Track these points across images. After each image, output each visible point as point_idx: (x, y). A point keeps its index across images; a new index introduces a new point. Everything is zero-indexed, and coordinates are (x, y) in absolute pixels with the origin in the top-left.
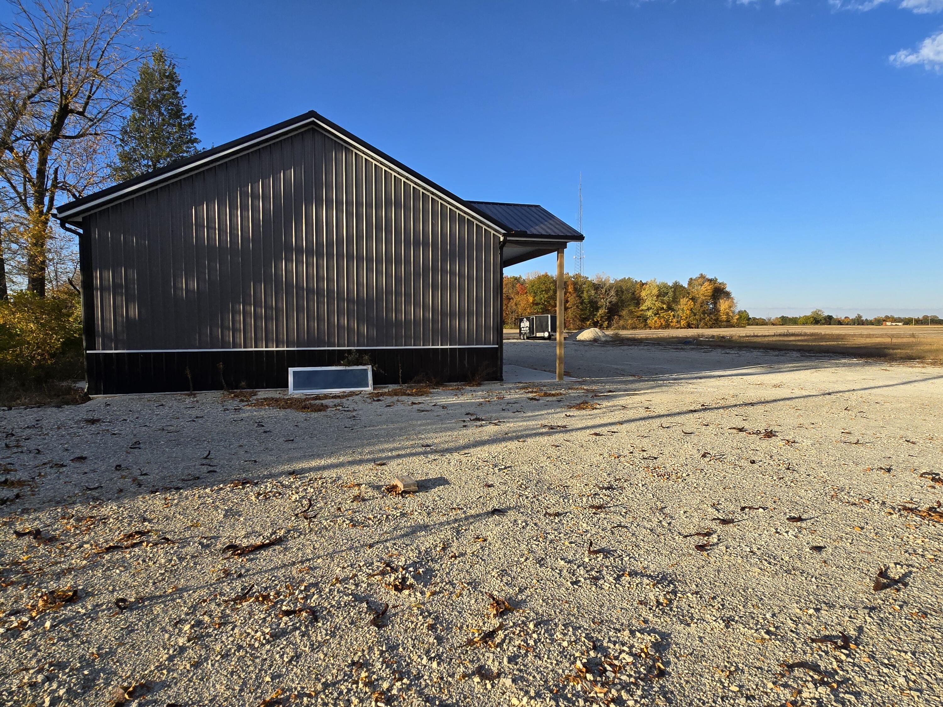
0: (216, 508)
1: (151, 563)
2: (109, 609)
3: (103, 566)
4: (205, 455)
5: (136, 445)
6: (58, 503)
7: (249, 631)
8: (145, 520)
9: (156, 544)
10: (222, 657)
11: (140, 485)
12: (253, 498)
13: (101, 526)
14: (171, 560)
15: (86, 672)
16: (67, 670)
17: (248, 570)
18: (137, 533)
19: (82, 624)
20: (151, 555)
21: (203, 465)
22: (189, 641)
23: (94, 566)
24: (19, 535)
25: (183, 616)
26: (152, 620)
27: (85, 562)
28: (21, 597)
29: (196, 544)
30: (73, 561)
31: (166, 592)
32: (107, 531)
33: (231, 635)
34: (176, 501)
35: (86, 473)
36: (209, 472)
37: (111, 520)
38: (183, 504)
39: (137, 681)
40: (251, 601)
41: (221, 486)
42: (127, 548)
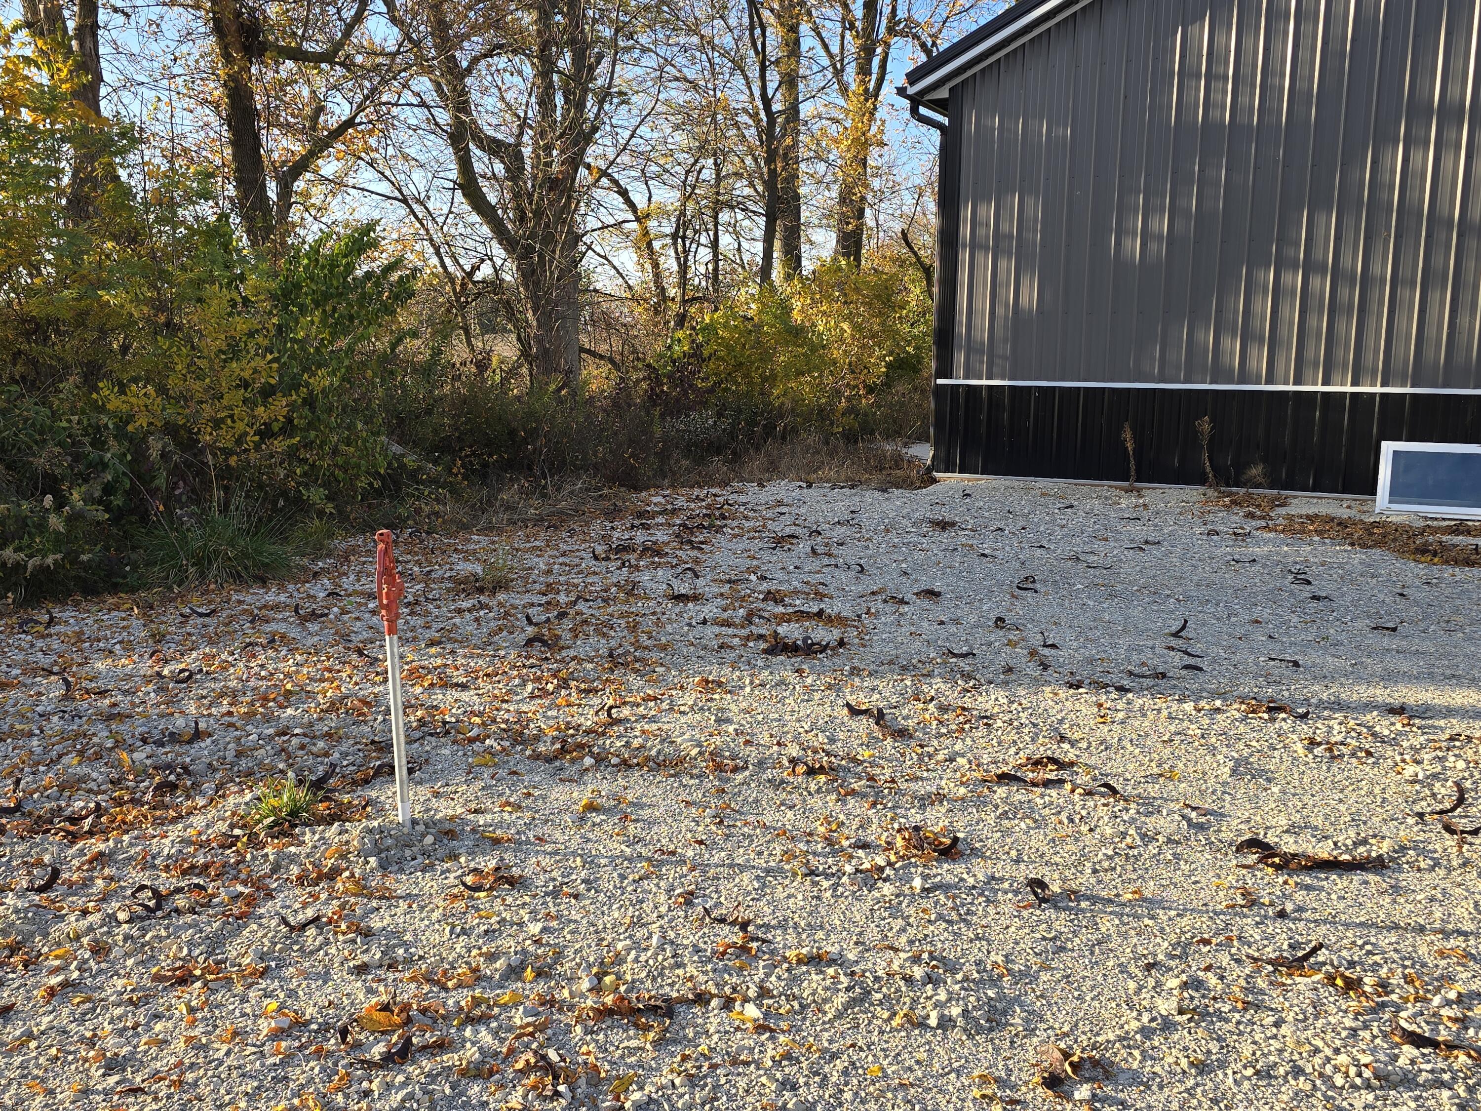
0: (1213, 750)
1: (1084, 829)
2: (1016, 892)
3: (997, 807)
4: (1174, 629)
5: (1027, 584)
6: (904, 668)
7: (1319, 1043)
8: (1063, 738)
9: (1090, 793)
10: (1257, 1073)
11: (1046, 667)
12: (1299, 748)
13: (982, 731)
14: (1124, 835)
15: (991, 993)
16: (959, 977)
17: (1300, 909)
18: (1053, 760)
19: (972, 903)
20: (1084, 813)
21: (1173, 649)
22: (1181, 1012)
23: (981, 803)
24: (854, 712)
25: (1161, 957)
26: (1099, 943)
27: (962, 791)
28: (870, 821)
29: (1177, 817)
30: (943, 783)
31: (1118, 895)
32: (994, 742)
33: (1275, 1037)
34: (1121, 715)
35: (942, 623)
36: (1186, 667)
37: (999, 723)
38: (1137, 724)
39: (1083, 1050)
40: (1316, 978)
41: (1218, 703)
42: (1034, 784)
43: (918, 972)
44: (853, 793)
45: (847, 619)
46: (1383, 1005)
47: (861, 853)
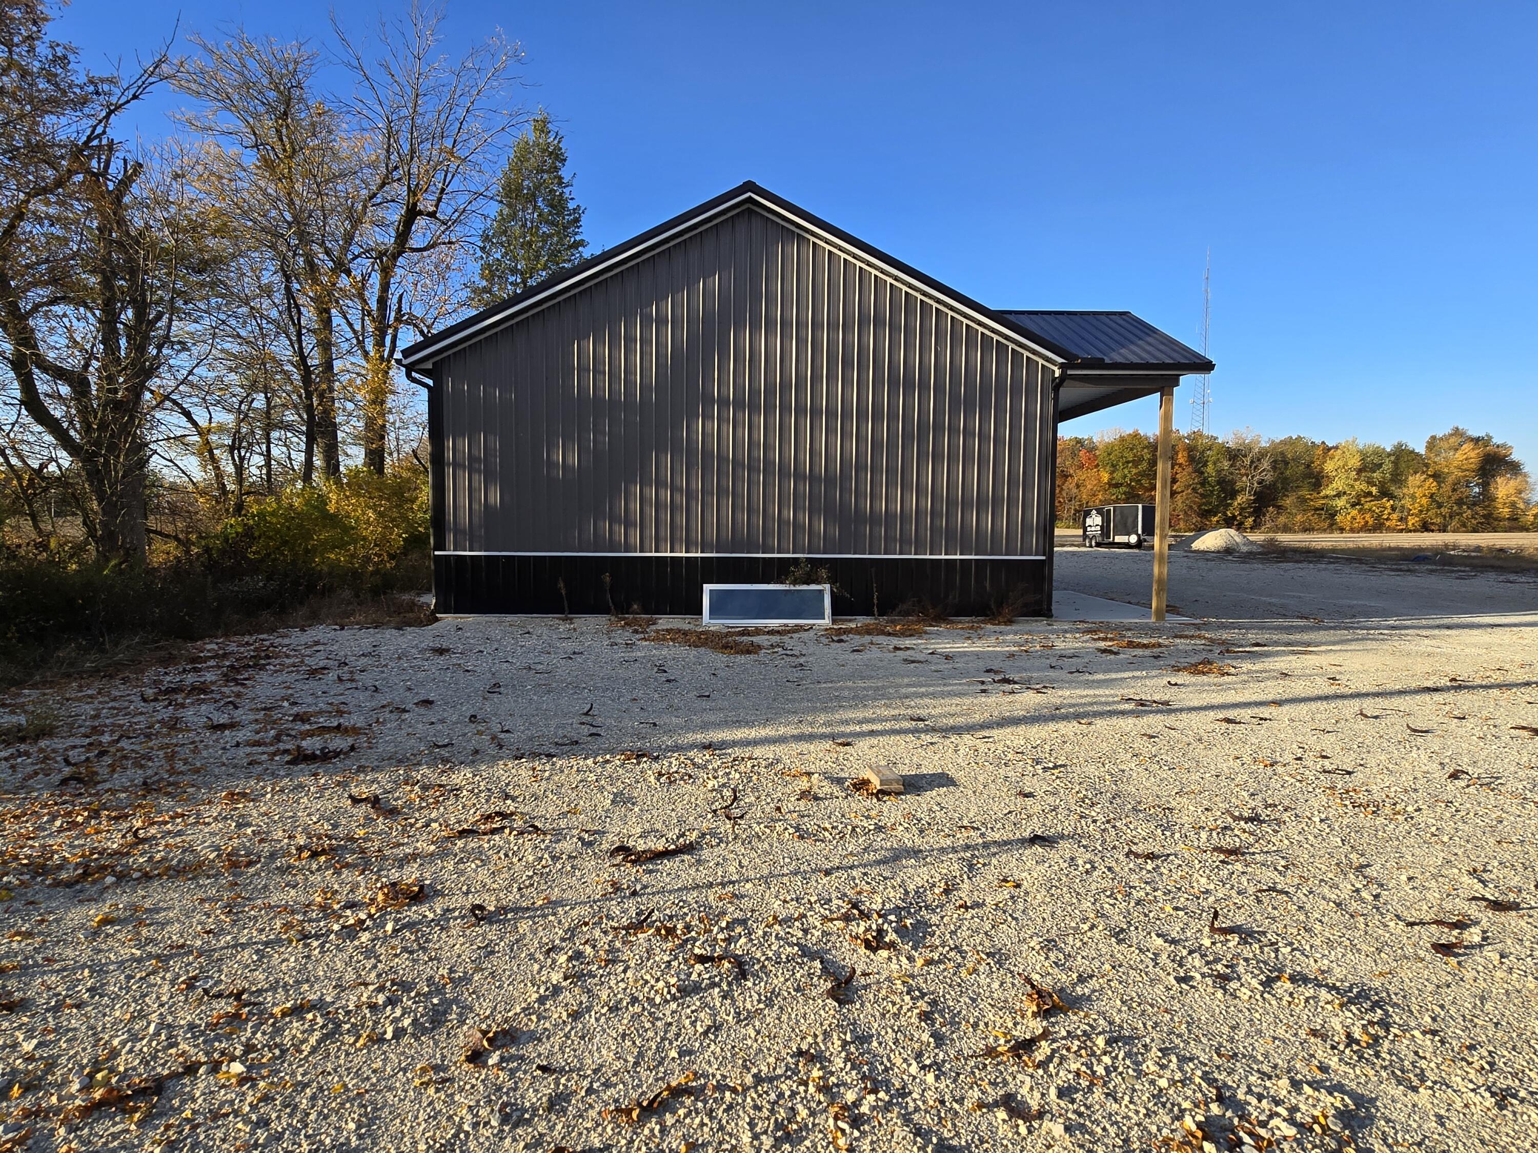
0: (601, 789)
1: (515, 860)
2: (463, 917)
3: (456, 855)
4: (586, 710)
5: (495, 688)
6: (400, 761)
7: (648, 977)
8: (507, 796)
9: (521, 833)
10: (610, 1009)
11: (501, 747)
12: (652, 779)
13: (452, 800)
14: (541, 859)
15: (435, 1001)
16: (413, 994)
17: (645, 887)
18: (498, 814)
19: (430, 934)
20: (516, 848)
21: (583, 723)
22: (565, 979)
23: (444, 854)
24: (355, 801)
25: (557, 942)
26: (517, 941)
27: (432, 848)
28: (358, 885)
29: (575, 840)
30: (418, 845)
31: (534, 903)
32: (460, 807)
33: (623, 980)
34: (547, 774)
35: (433, 723)
36: (591, 735)
37: (465, 792)
38: (556, 778)
39: (499, 1025)
40: (650, 932)
41: (608, 757)
42: (485, 834)
43: (381, 999)
44: (347, 866)
45: (360, 729)
46: (687, 940)
47: (348, 912)
